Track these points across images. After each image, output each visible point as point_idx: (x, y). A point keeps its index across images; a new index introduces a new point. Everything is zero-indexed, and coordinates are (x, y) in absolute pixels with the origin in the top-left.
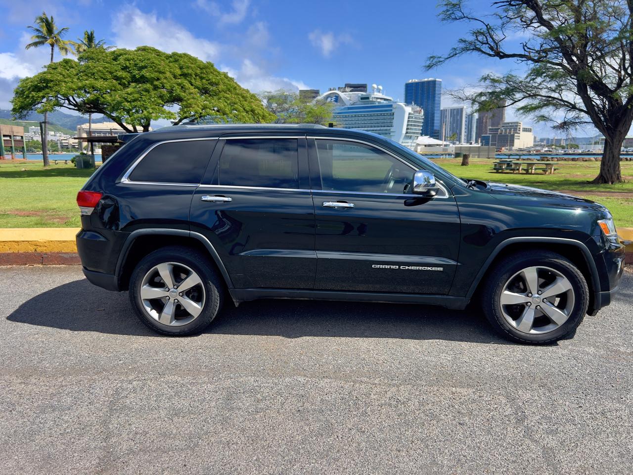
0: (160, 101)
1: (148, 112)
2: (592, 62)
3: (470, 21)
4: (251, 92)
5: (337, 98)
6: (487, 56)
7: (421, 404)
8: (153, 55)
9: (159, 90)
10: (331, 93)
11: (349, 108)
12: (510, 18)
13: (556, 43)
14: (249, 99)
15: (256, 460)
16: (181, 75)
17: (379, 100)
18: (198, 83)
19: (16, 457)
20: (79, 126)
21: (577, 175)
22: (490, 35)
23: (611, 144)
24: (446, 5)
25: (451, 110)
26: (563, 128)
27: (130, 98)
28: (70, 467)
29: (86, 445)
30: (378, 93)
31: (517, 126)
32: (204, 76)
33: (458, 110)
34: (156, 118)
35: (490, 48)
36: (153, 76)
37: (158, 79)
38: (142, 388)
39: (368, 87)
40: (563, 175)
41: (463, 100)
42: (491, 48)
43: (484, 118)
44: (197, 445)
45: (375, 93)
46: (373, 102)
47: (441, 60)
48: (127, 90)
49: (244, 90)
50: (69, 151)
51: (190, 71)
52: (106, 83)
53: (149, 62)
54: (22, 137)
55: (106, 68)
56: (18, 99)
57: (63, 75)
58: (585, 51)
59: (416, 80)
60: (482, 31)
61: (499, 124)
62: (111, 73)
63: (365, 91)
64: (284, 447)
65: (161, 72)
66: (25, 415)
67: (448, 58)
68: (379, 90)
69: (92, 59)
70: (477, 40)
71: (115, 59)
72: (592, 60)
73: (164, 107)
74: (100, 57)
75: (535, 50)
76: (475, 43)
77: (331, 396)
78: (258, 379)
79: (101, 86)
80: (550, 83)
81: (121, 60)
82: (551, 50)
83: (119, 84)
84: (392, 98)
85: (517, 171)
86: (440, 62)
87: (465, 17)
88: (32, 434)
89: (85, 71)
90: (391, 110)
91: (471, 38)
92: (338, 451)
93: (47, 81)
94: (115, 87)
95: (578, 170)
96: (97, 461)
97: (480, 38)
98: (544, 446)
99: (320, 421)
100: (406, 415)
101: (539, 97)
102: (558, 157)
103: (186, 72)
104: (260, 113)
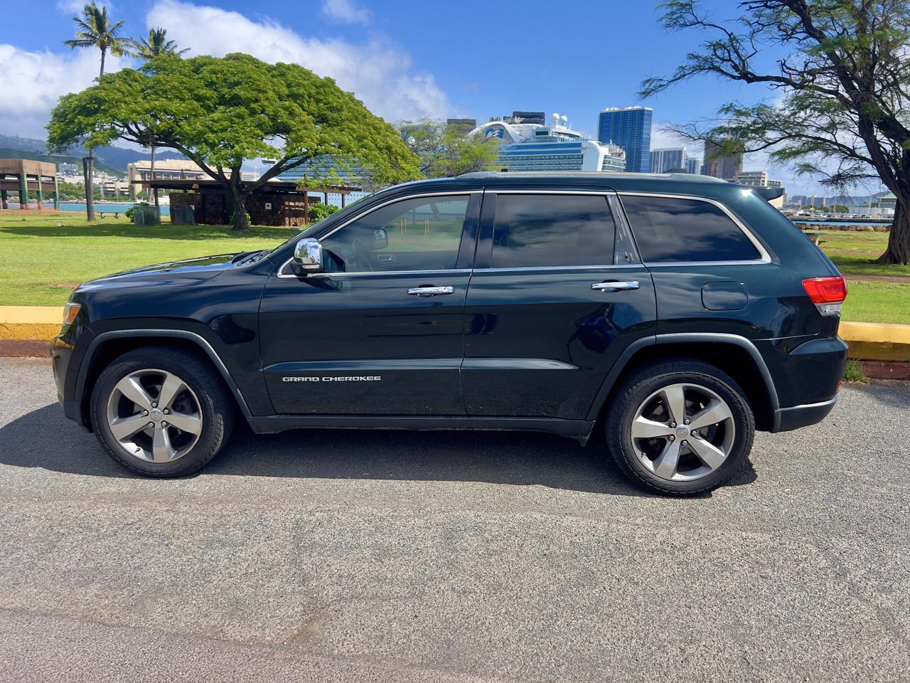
0: (259, 132)
1: (241, 147)
2: (882, 90)
3: (705, 28)
4: (386, 121)
5: (502, 133)
6: (729, 78)
7: (705, 551)
8: (250, 66)
9: (258, 116)
10: (493, 125)
11: (519, 147)
12: (762, 25)
13: (829, 62)
14: (383, 132)
15: (506, 613)
16: (288, 96)
17: (562, 136)
18: (313, 107)
19: (194, 602)
20: (130, 164)
21: (852, 251)
22: (734, 49)
23: (905, 208)
24: (670, 5)
25: (665, 152)
26: (836, 184)
27: (217, 126)
28: (269, 615)
29: (280, 588)
30: (560, 126)
31: (760, 178)
32: (322, 97)
33: (674, 152)
34: (253, 156)
35: (733, 67)
36: (249, 96)
37: (256, 101)
38: (329, 522)
39: (546, 117)
40: (832, 250)
41: (695, 140)
42: (735, 67)
43: (713, 165)
44: (424, 593)
45: (557, 126)
46: (552, 139)
47: (662, 83)
48: (212, 115)
49: (376, 118)
50: (116, 200)
51: (302, 91)
52: (183, 105)
53: (244, 76)
54: (53, 178)
55: (183, 83)
56: (57, 125)
57: (123, 93)
58: (872, 74)
59: (616, 109)
60: (722, 43)
61: (733, 174)
62: (191, 90)
63: (543, 123)
64: (538, 598)
65: (259, 91)
66: (188, 551)
67: (672, 81)
68: (562, 123)
69: (164, 69)
70: (716, 55)
71: (197, 71)
72: (881, 88)
73: (264, 140)
74: (174, 67)
75: (796, 71)
76: (712, 59)
77: (583, 538)
78: (479, 513)
79: (176, 110)
80: (819, 118)
81: (205, 71)
82: (822, 71)
83: (201, 106)
84: (581, 133)
86: (661, 86)
87: (698, 22)
88: (205, 575)
89: (153, 87)
90: (580, 151)
91: (706, 53)
92: (610, 605)
93: (100, 101)
94: (196, 111)
95: (853, 244)
96: (301, 608)
97: (719, 53)
98: (878, 606)
99: (576, 568)
100: (687, 564)
101: (804, 138)
102: (820, 223)
103: (296, 92)
104: (400, 151)
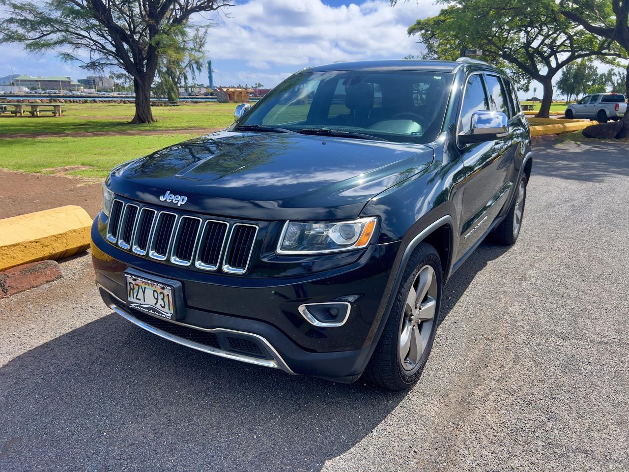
85: (19, 114)
